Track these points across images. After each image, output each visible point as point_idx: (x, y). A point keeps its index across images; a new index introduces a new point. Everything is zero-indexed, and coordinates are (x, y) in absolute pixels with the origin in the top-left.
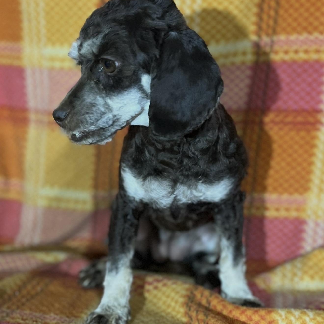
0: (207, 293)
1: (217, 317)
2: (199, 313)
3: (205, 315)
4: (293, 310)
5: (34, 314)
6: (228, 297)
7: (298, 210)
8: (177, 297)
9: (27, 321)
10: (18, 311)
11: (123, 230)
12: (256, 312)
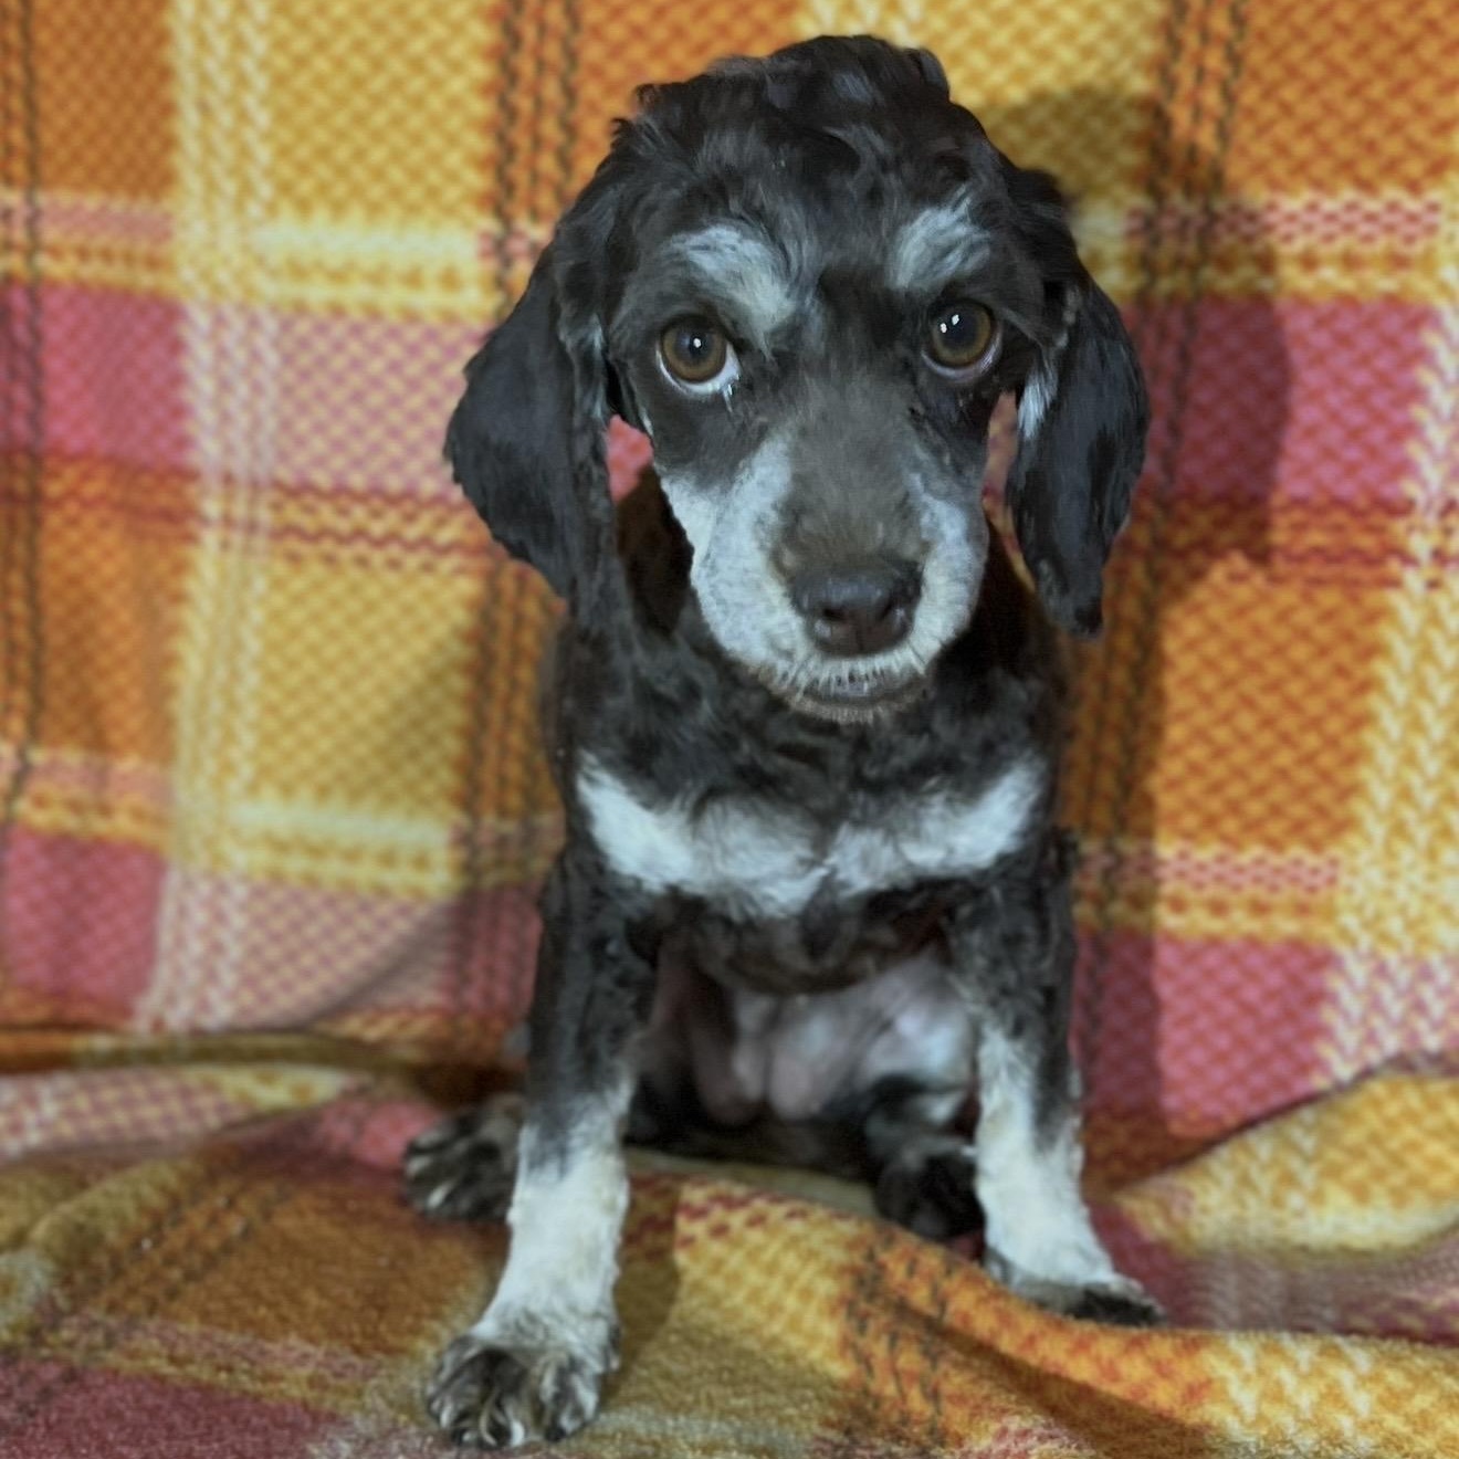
0: (932, 1258)
1: (976, 1363)
2: (901, 1343)
3: (926, 1353)
4: (1286, 1339)
5: (219, 1335)
6: (1017, 1279)
7: (1302, 910)
8: (808, 1274)
9: (192, 1369)
10: (153, 1324)
11: (590, 998)
12: (1136, 1343)
